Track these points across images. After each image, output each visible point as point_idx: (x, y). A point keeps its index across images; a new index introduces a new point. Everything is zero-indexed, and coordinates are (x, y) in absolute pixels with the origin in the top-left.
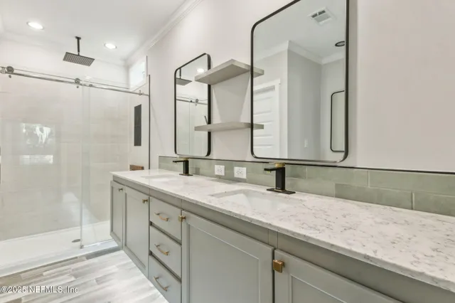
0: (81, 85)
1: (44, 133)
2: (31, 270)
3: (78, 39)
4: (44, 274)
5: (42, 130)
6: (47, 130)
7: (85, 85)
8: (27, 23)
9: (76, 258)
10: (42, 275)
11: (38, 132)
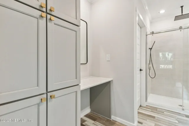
0: (183, 29)
1: (169, 56)
2: (160, 108)
3: (182, 7)
4: (165, 113)
5: (168, 55)
6: (171, 54)
7: (185, 29)
8: (159, 13)
9: (180, 113)
10: (164, 113)
11: (167, 55)
